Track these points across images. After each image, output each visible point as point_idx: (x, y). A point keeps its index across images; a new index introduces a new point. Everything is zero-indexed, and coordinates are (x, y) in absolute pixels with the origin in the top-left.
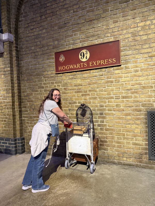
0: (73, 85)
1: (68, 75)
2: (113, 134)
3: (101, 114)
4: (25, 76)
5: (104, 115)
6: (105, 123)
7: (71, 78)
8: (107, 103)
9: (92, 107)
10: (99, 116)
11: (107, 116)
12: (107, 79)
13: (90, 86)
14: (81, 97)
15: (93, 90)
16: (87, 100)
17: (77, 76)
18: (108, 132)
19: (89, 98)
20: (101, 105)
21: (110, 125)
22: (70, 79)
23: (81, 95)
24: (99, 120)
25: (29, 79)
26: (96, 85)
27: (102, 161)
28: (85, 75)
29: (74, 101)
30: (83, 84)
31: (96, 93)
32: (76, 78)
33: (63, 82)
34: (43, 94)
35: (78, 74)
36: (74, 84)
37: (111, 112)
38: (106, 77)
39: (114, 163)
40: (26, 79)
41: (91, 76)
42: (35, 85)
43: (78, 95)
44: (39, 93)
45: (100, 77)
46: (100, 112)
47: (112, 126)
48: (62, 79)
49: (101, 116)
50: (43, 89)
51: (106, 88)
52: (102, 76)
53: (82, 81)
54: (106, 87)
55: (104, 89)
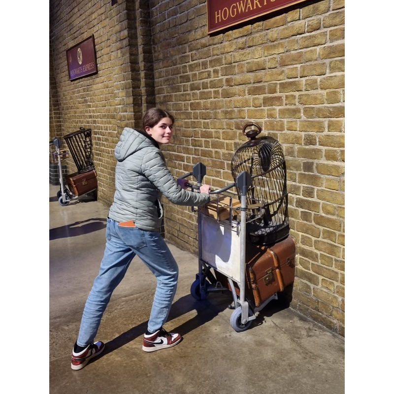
0: (245, 69)
1: (234, 36)
2: (334, 239)
3: (308, 167)
4: (159, 49)
5: (316, 173)
6: (315, 199)
7: (240, 46)
8: (326, 132)
9: (286, 141)
10: (302, 174)
11: (322, 176)
12: (332, 41)
13: (285, 68)
14: (262, 108)
15: (291, 83)
16: (276, 118)
17: (255, 35)
18: (321, 228)
19: (279, 110)
20: (309, 135)
21: (329, 208)
22: (240, 48)
23: (262, 102)
24: (302, 185)
25: (166, 55)
26: (299, 66)
27: (301, 308)
28: (273, 33)
29: (246, 119)
30: (268, 65)
31: (297, 94)
32: (251, 44)
33: (224, 62)
34: (188, 97)
35: (257, 32)
36: (246, 65)
37: (335, 163)
38: (328, 33)
39: (330, 326)
40: (161, 56)
41: (287, 33)
42: (176, 72)
43: (256, 102)
44: (183, 95)
45: (313, 33)
46: (306, 160)
47: (332, 212)
48: (223, 50)
49: (307, 173)
50: (189, 84)
51: (327, 75)
52: (318, 32)
53: (266, 54)
54: (328, 71)
55: (319, 78)
